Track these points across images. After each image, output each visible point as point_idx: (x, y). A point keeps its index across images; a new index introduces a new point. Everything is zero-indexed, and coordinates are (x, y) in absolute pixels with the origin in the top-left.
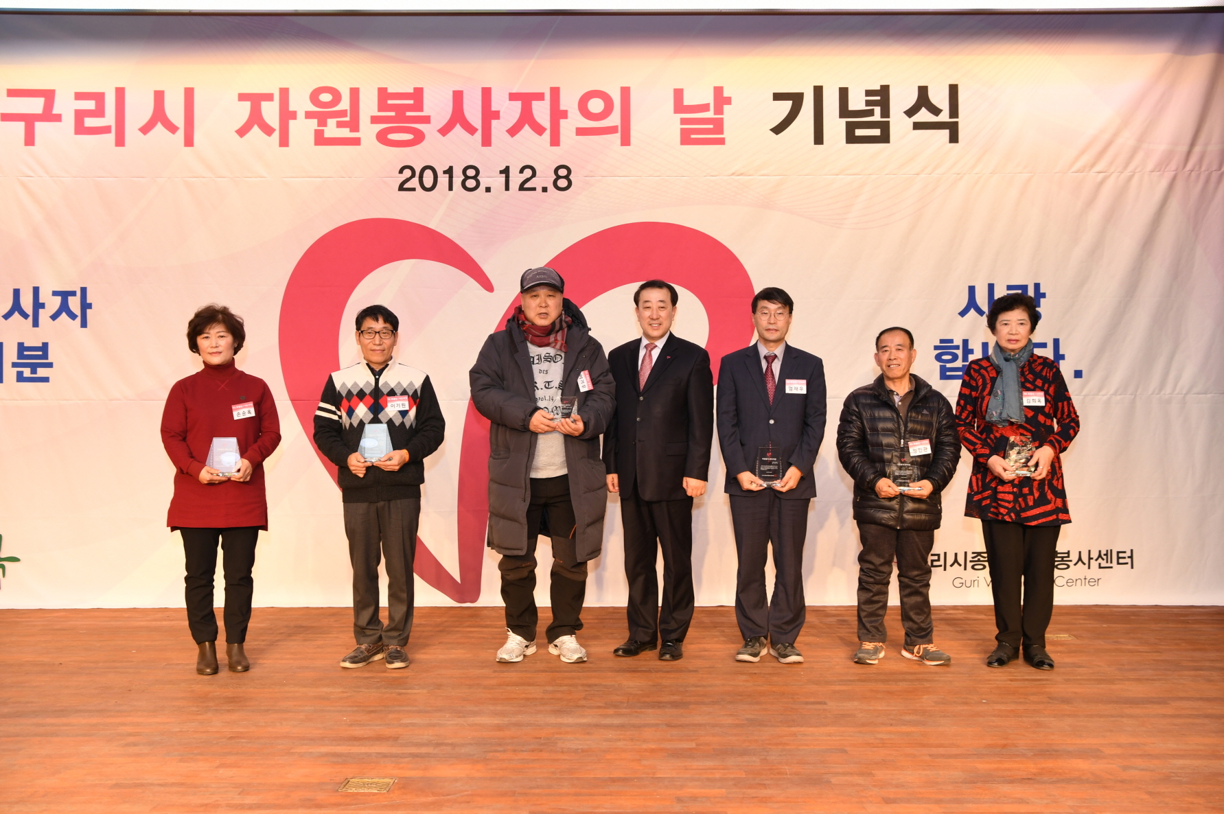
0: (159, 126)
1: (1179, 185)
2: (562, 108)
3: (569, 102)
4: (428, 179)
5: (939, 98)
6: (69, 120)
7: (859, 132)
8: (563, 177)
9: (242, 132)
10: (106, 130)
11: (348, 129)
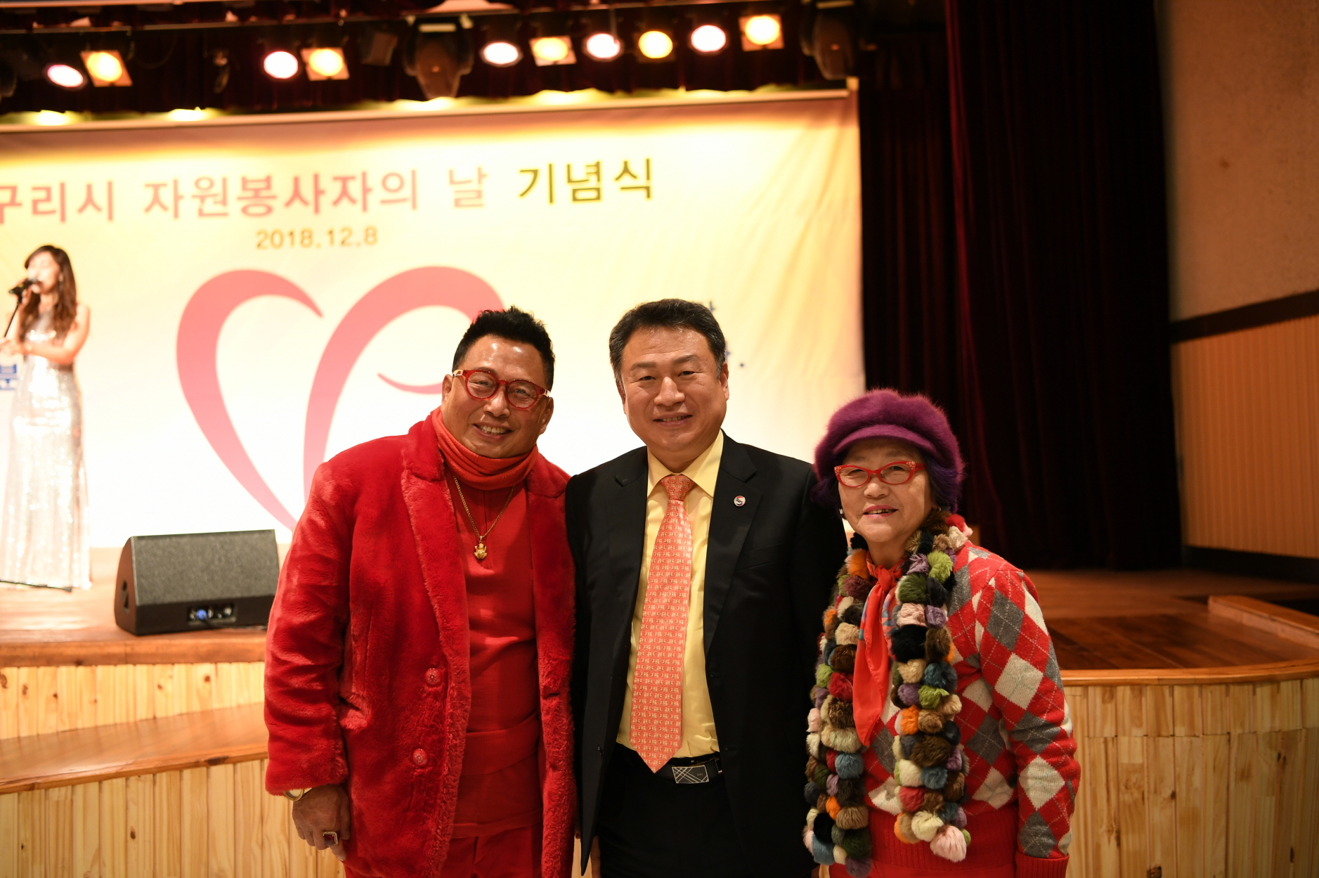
0: (90, 208)
2: (369, 186)
3: (375, 182)
4: (277, 239)
5: (638, 168)
6: (28, 206)
7: (580, 195)
8: (371, 235)
9: (148, 209)
10: (53, 212)
11: (220, 206)
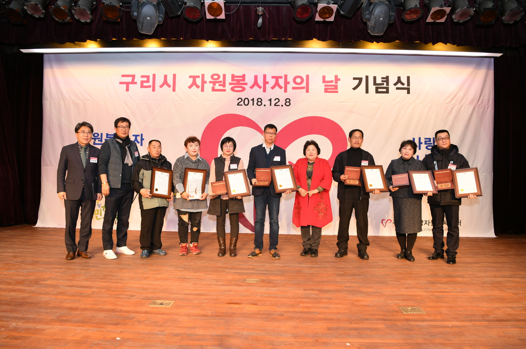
0: (165, 85)
1: (476, 108)
2: (288, 81)
3: (290, 79)
4: (246, 102)
5: (404, 80)
6: (139, 84)
7: (379, 90)
8: (288, 102)
9: (190, 87)
10: (149, 87)
11: (222, 87)
